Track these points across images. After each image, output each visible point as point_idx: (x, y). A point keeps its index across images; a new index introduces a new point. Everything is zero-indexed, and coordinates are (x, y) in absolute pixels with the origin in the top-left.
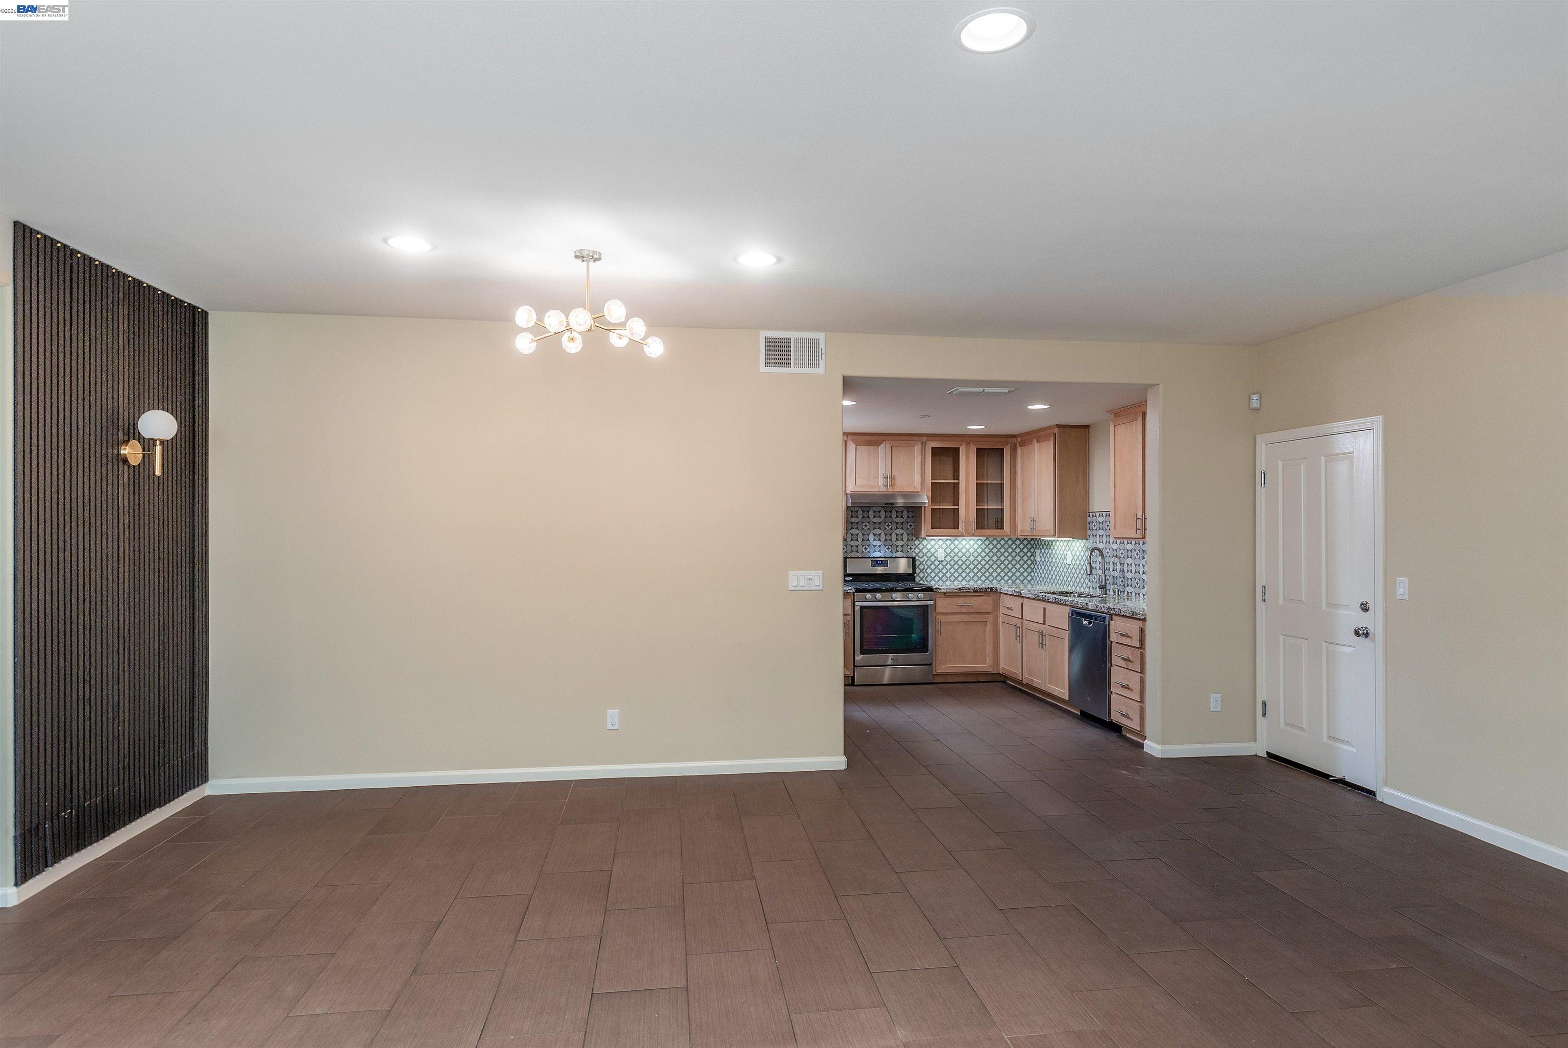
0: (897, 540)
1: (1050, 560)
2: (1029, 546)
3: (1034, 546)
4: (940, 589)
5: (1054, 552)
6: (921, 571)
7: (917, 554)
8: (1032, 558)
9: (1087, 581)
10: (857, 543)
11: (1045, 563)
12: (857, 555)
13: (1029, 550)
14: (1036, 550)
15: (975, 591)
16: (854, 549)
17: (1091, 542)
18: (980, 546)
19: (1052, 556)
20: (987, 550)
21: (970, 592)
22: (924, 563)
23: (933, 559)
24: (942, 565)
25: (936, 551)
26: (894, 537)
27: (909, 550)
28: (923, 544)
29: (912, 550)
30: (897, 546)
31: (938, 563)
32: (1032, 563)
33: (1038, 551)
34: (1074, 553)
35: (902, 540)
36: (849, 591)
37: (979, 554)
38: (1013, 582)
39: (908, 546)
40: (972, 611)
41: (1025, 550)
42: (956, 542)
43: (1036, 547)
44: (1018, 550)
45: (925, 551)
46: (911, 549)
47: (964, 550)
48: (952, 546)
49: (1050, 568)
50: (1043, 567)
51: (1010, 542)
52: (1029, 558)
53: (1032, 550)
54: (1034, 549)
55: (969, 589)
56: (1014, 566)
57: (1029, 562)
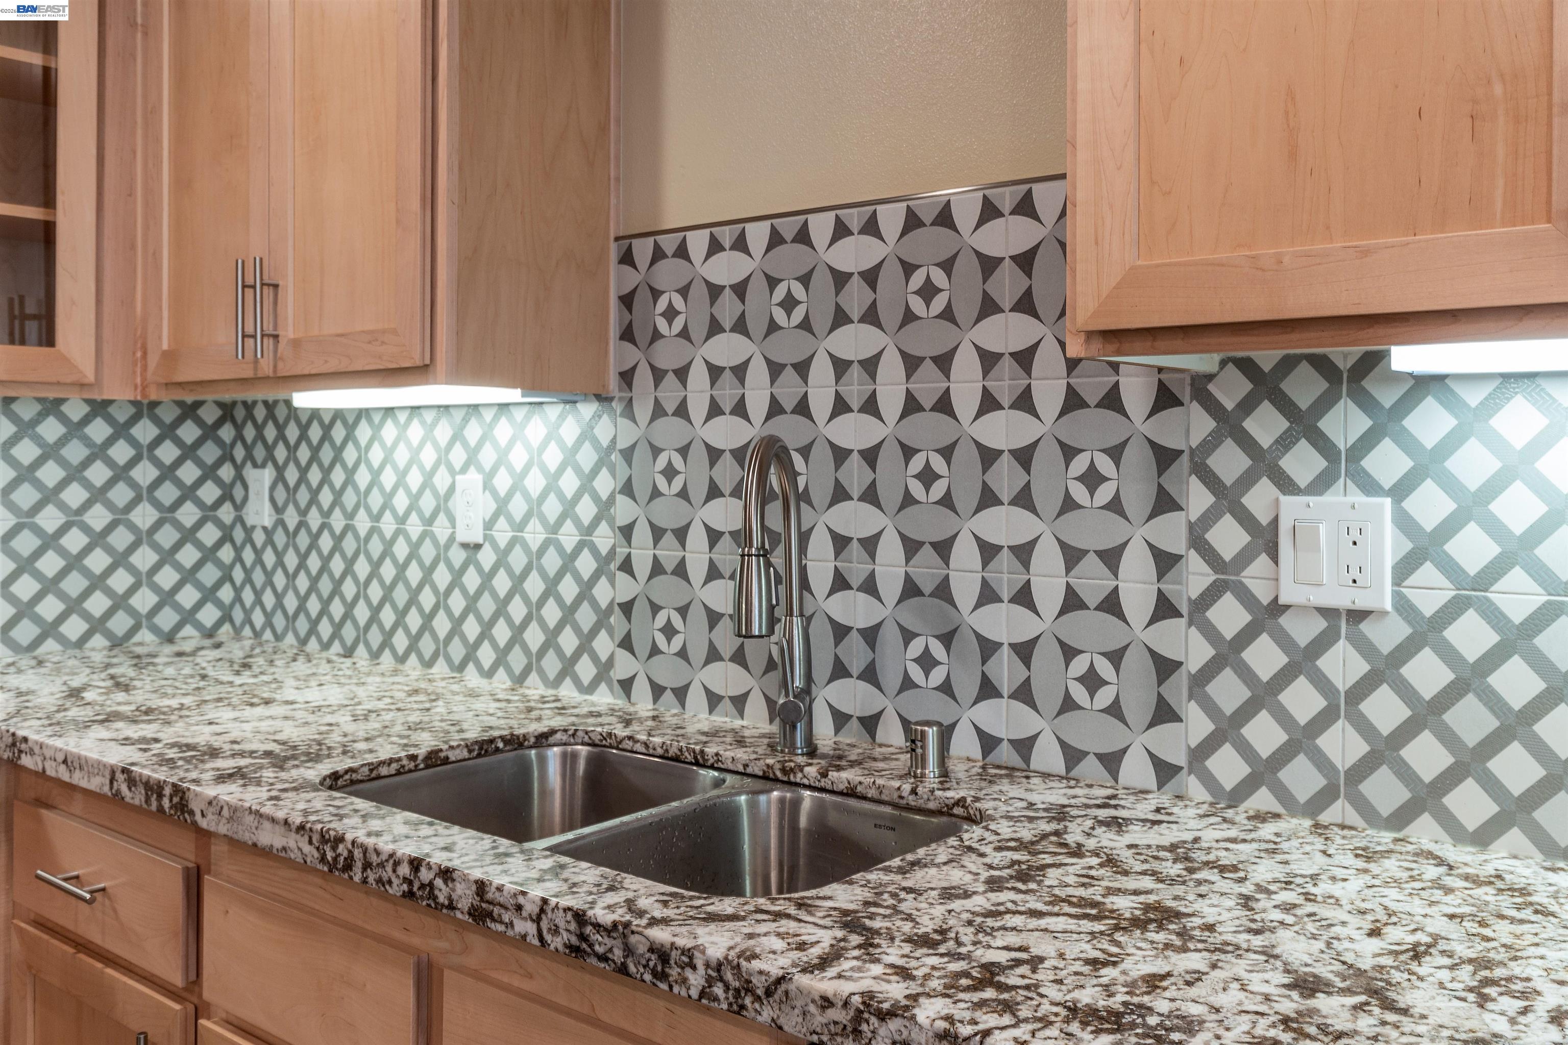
1: (338, 521)
2: (210, 452)
3: (239, 453)
5: (363, 478)
8: (226, 513)
9: (604, 645)
11: (303, 540)
13: (209, 473)
14: (250, 473)
17: (643, 411)
19: (349, 499)
32: (227, 537)
33: (263, 477)
34: (503, 482)
38: (117, 643)
41: (189, 473)
43: (249, 456)
44: (145, 473)
49: (337, 565)
50: (291, 561)
51: (99, 430)
52: (209, 513)
53: (226, 472)
54: (238, 469)
56: (121, 560)
57: (209, 534)
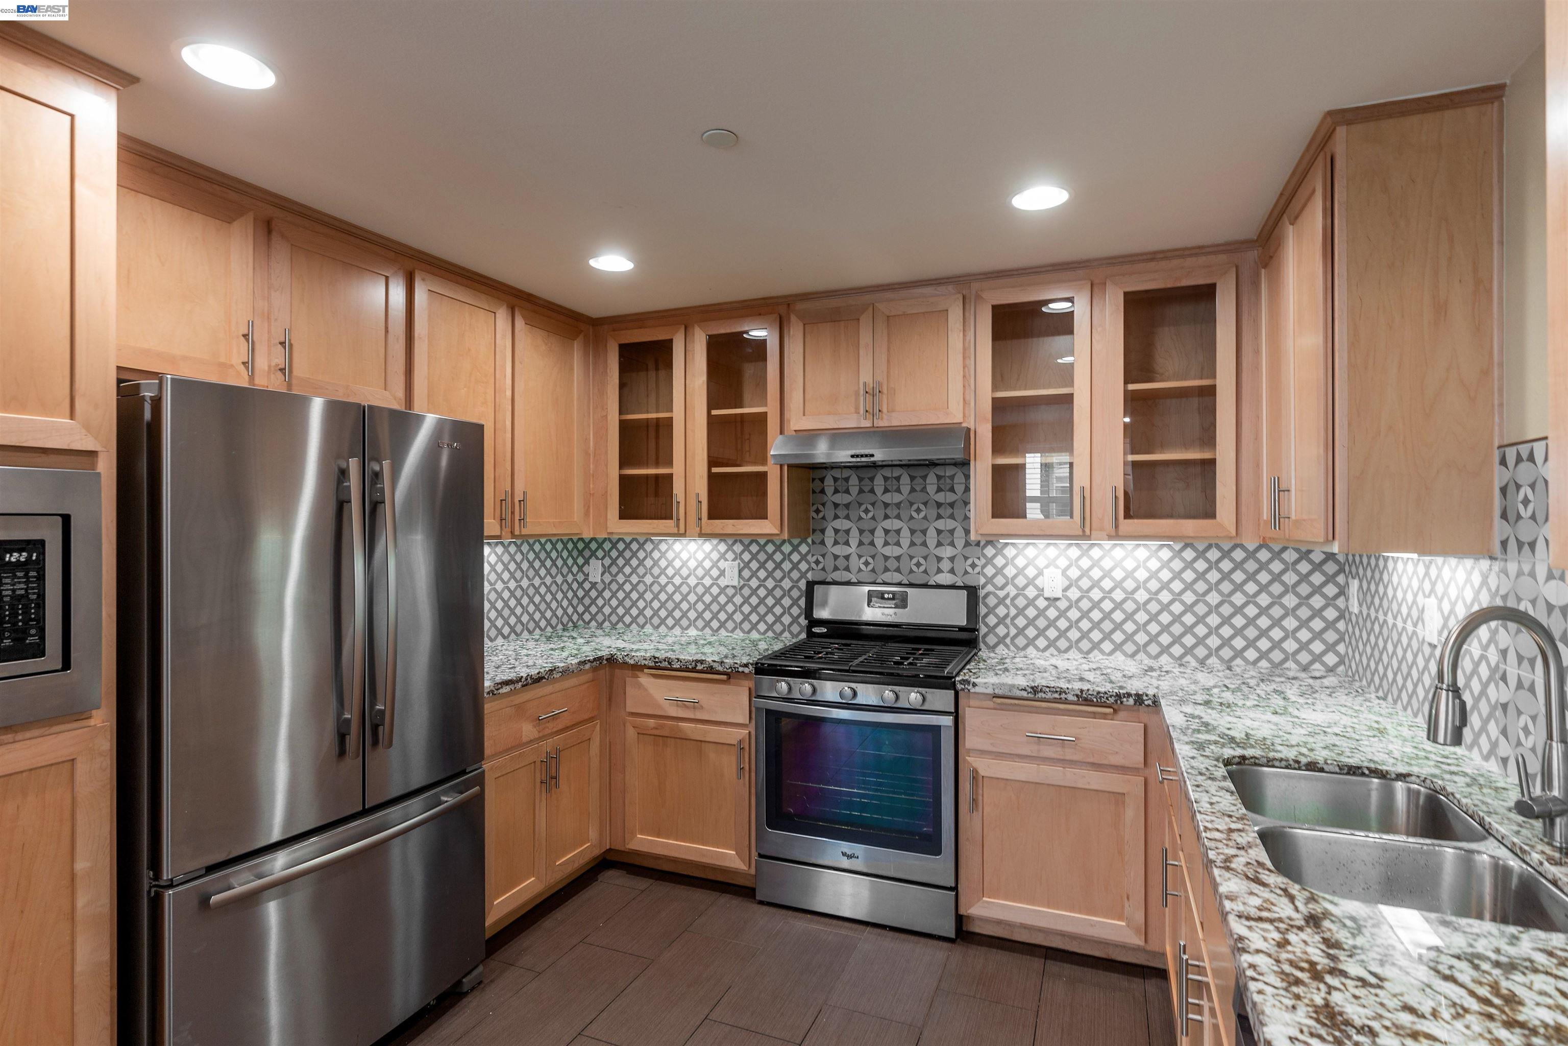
0: (939, 544)
1: (1381, 617)
4: (974, 685)
5: (1391, 593)
6: (1001, 621)
7: (990, 580)
8: (1340, 603)
10: (846, 550)
11: (1369, 625)
12: (846, 576)
13: (1330, 579)
15: (1084, 699)
16: (841, 563)
17: (1512, 570)
18: (1166, 565)
19: (1385, 604)
20: (1189, 576)
21: (1066, 702)
22: (1008, 601)
23: (1031, 592)
24: (1057, 609)
25: (1040, 573)
26: (932, 538)
27: (969, 569)
28: (1004, 557)
29: (978, 569)
30: (939, 559)
31: (1046, 603)
32: (1341, 617)
33: (1354, 584)
34: (1446, 607)
35: (952, 544)
36: (741, 669)
37: (1165, 586)
38: (1275, 666)
39: (966, 558)
40: (1075, 758)
41: (1317, 579)
42: (1096, 553)
44: (1290, 578)
45: (1010, 571)
46: (973, 566)
47: (1118, 574)
48: (1085, 563)
49: (1381, 643)
51: (1264, 555)
52: (1330, 602)
53: (1340, 580)
55: (1061, 691)
56: (1276, 623)
57: (1331, 614)
